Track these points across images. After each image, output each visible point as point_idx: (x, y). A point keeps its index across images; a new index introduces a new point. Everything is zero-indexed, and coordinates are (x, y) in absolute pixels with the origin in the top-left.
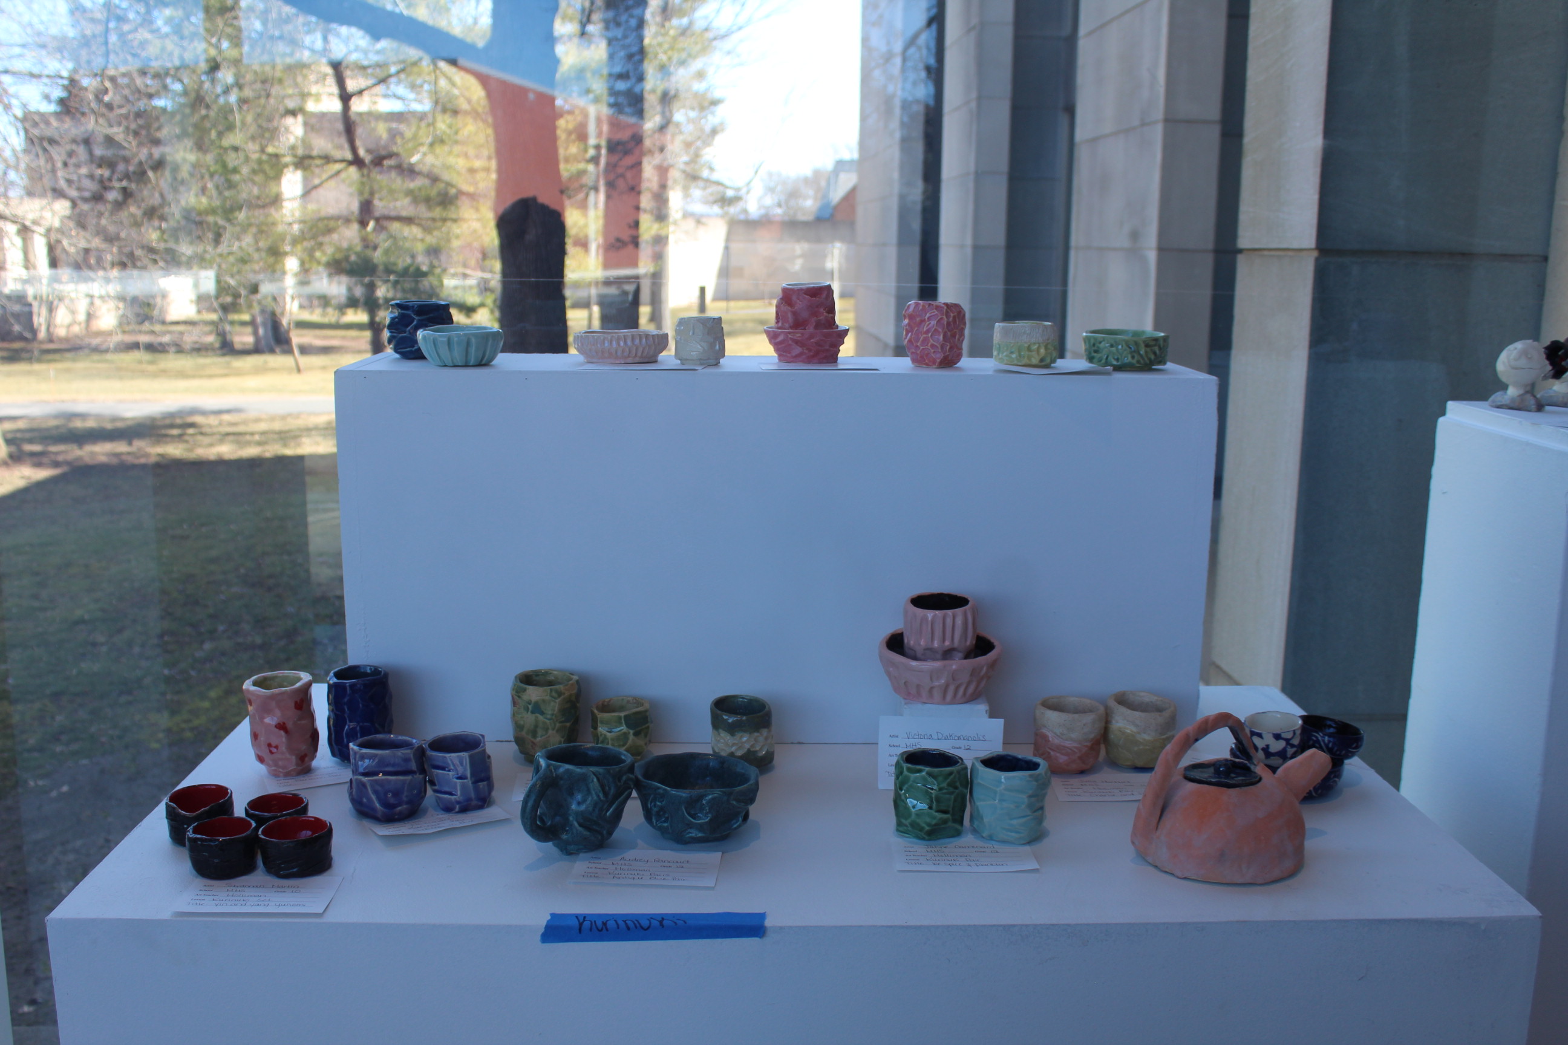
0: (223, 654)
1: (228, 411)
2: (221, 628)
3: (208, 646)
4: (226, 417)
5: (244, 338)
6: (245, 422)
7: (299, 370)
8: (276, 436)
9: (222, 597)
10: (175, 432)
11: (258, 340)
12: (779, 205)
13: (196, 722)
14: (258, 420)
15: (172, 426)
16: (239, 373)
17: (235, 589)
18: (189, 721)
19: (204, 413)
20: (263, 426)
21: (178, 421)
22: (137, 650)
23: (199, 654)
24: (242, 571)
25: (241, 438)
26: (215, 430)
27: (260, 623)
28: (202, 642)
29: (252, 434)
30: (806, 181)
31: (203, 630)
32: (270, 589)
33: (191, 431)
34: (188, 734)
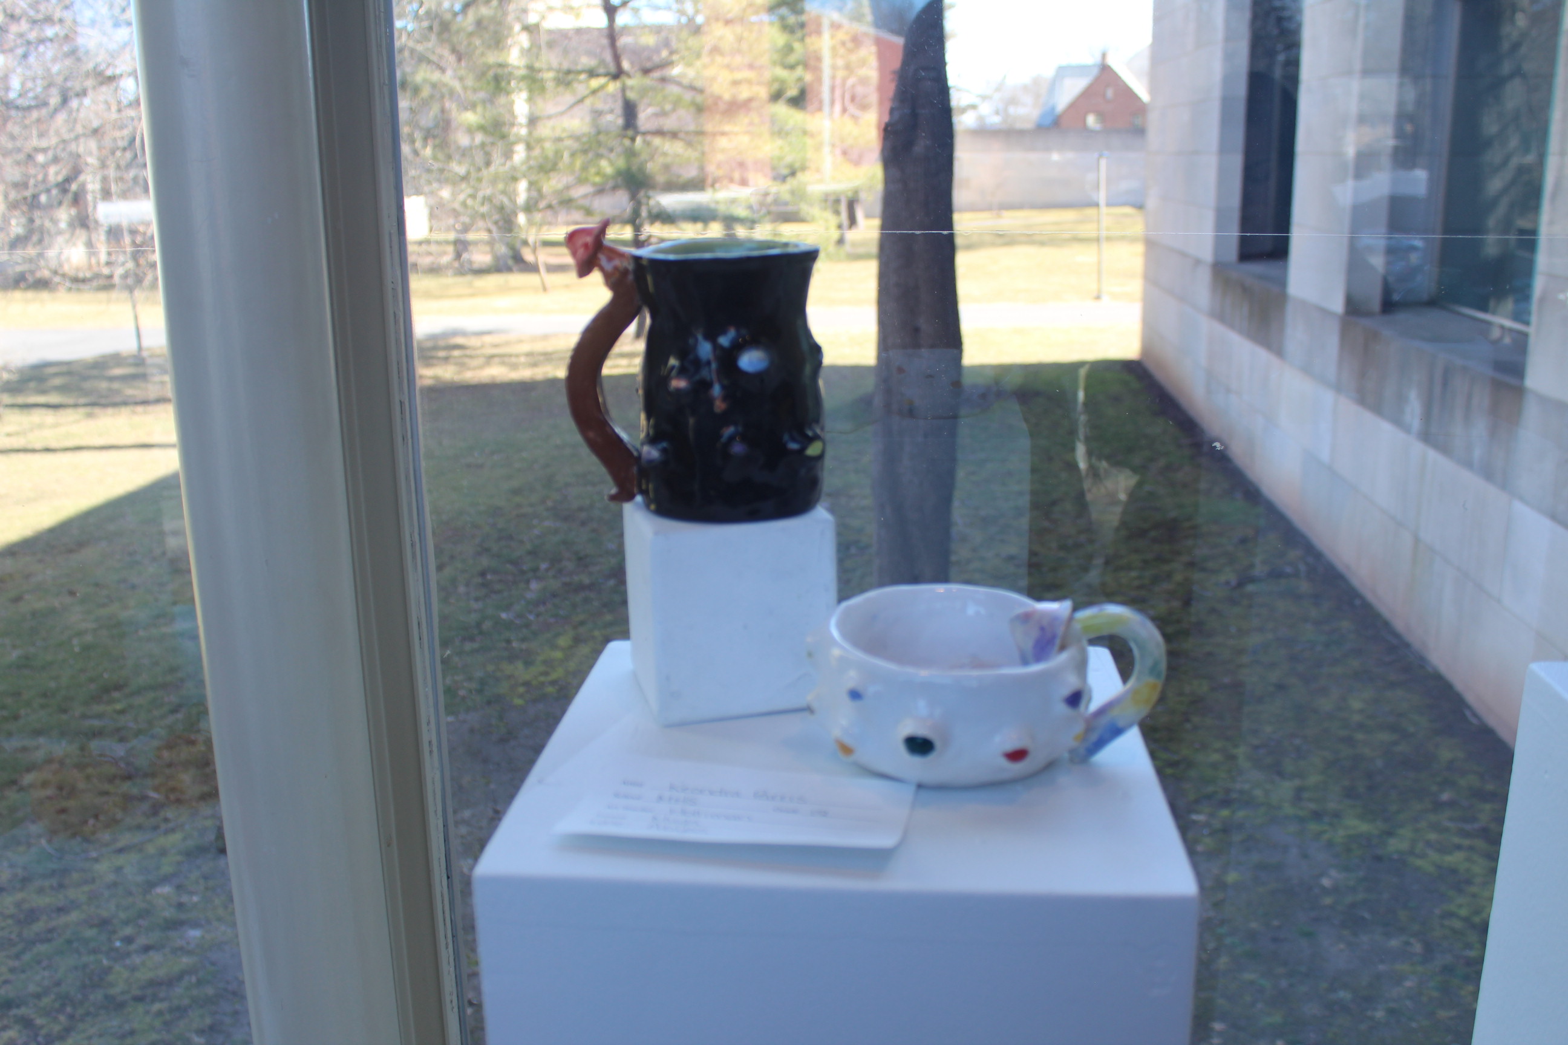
0: (554, 595)
1: (489, 333)
2: (544, 566)
3: (534, 586)
4: (488, 339)
5: (481, 257)
6: (507, 343)
7: (545, 289)
8: (541, 358)
9: (536, 532)
10: (442, 354)
11: (497, 258)
12: (997, 113)
13: (554, 676)
14: (520, 341)
15: (436, 348)
16: (483, 293)
17: (547, 523)
18: (546, 674)
19: (464, 334)
20: (525, 348)
21: (442, 343)
22: (462, 589)
23: (529, 596)
24: (550, 504)
25: (506, 360)
26: (479, 352)
27: (582, 560)
28: (528, 582)
29: (517, 356)
30: (1025, 88)
31: (525, 568)
32: (583, 524)
33: (456, 353)
34: (550, 689)
